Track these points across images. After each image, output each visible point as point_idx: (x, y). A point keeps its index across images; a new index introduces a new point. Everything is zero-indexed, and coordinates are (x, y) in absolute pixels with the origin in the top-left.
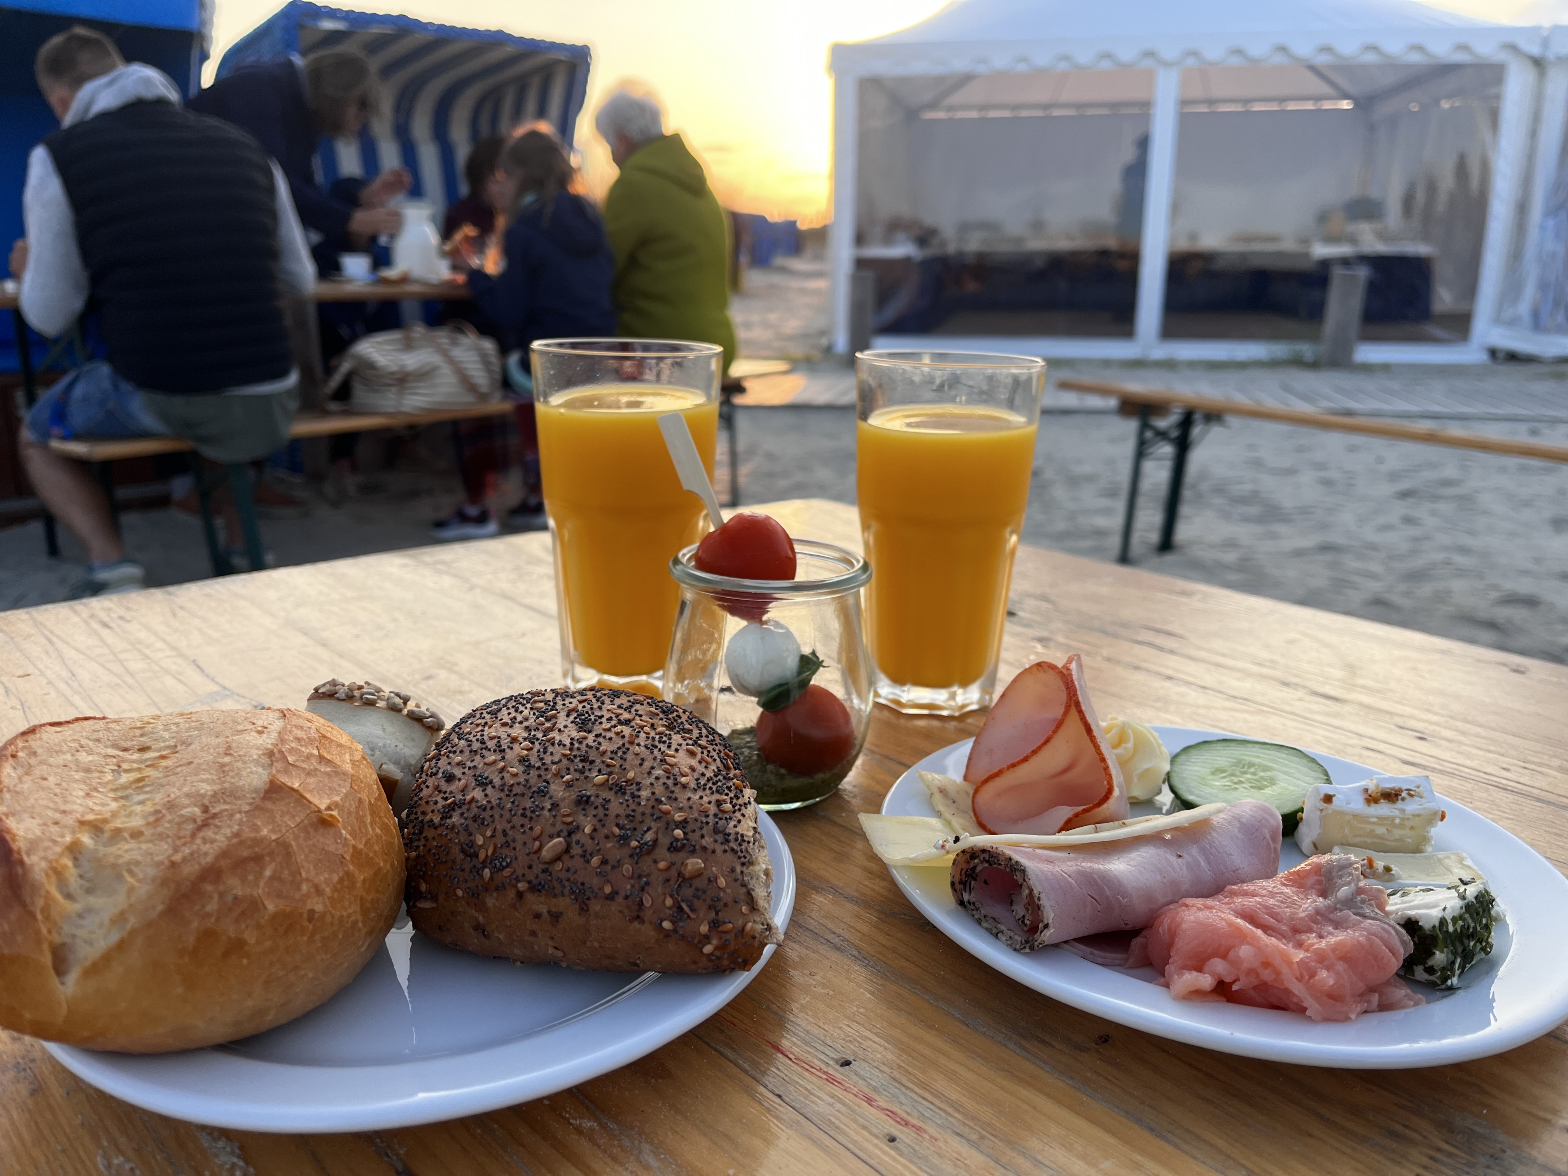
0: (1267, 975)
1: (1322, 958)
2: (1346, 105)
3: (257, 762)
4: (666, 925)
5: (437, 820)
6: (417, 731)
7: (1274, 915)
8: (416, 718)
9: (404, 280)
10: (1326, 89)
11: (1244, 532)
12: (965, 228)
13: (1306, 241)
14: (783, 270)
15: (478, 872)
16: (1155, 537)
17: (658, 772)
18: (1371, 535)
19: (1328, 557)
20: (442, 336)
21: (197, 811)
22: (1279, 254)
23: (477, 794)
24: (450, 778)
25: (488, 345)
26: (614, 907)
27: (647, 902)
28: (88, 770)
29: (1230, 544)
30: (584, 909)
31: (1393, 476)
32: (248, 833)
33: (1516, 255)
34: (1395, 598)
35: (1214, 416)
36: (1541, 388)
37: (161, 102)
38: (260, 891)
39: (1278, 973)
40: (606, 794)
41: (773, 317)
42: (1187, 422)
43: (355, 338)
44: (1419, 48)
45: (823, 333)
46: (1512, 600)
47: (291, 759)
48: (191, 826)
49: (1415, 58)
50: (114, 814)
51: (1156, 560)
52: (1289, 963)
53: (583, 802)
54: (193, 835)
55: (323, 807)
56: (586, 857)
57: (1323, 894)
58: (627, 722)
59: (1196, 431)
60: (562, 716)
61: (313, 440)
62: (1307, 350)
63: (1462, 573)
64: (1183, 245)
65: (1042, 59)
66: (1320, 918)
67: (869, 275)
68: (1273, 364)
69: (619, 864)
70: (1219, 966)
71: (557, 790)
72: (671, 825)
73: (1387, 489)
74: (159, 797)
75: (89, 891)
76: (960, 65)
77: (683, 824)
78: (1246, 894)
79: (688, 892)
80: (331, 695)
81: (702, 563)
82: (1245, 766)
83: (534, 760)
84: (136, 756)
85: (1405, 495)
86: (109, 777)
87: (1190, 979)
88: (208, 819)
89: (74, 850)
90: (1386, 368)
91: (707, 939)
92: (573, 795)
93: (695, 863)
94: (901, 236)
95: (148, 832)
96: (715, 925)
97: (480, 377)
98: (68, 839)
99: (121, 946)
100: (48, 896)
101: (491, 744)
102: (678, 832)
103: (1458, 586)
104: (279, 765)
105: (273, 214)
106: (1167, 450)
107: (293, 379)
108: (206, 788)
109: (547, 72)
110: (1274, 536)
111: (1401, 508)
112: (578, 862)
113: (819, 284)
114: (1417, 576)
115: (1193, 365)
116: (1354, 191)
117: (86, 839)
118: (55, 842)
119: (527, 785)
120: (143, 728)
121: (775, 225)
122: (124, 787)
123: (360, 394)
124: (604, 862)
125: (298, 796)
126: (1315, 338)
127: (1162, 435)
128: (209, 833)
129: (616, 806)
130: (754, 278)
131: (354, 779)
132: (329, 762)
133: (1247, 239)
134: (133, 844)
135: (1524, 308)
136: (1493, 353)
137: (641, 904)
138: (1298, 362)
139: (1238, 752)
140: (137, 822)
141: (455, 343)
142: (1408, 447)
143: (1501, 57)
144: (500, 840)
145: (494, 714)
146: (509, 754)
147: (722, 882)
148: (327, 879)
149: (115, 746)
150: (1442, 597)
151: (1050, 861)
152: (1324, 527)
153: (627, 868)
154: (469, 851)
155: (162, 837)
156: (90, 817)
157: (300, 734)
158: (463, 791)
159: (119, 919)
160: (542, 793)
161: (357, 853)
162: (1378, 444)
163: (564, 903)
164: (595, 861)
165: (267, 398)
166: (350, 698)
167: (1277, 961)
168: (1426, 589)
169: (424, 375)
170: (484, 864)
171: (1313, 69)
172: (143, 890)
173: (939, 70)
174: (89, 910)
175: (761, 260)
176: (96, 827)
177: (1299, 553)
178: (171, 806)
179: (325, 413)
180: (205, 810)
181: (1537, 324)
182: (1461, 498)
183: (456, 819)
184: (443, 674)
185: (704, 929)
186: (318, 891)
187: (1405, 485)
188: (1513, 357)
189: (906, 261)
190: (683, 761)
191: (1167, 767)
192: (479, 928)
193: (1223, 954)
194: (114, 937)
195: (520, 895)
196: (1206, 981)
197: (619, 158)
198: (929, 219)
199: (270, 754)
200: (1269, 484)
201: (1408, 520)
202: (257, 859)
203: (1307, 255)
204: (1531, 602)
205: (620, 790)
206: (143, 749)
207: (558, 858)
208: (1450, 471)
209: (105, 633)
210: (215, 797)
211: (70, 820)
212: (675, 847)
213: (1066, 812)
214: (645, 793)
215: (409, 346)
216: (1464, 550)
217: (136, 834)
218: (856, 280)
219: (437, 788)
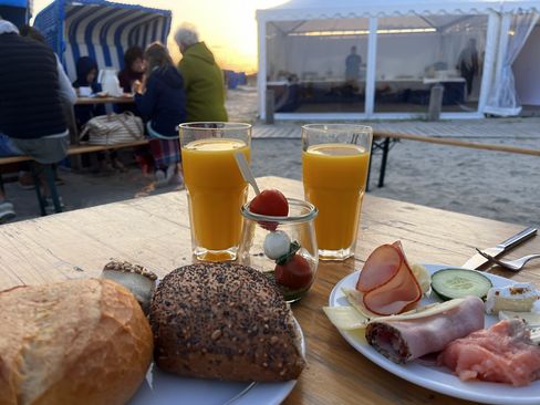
0: (497, 371)
1: (516, 362)
2: (434, 30)
3: (95, 307)
4: (265, 364)
5: (165, 322)
6: (148, 282)
7: (495, 345)
8: (147, 276)
9: (106, 96)
10: (427, 25)
11: (407, 179)
12: (304, 75)
13: (421, 78)
14: (240, 90)
15: (185, 344)
16: (377, 182)
17: (254, 300)
18: (450, 180)
19: (436, 187)
20: (122, 116)
21: (72, 330)
22: (413, 82)
23: (181, 311)
24: (168, 304)
25: (138, 119)
26: (243, 358)
27: (257, 355)
28: (23, 313)
29: (403, 184)
30: (230, 358)
31: (455, 159)
32: (95, 339)
33: (493, 81)
34: (459, 201)
35: (396, 140)
36: (503, 126)
37: (12, 33)
38: (102, 365)
39: (501, 370)
40: (235, 310)
41: (238, 107)
42: (387, 142)
43: (90, 118)
44: (459, 10)
45: (256, 112)
46: (499, 201)
47: (109, 304)
48: (70, 339)
49: (458, 13)
50: (38, 333)
51: (378, 190)
52: (505, 365)
53: (226, 314)
54: (73, 341)
55: (124, 323)
56: (230, 337)
57: (510, 335)
58: (237, 278)
59: (390, 145)
60: (210, 276)
61: (75, 155)
62: (424, 115)
63: (482, 192)
64: (380, 79)
65: (330, 15)
66: (511, 345)
67: (273, 91)
68: (412, 120)
69: (243, 341)
70: (478, 368)
71: (214, 308)
72: (263, 323)
73: (453, 163)
74: (56, 325)
75: (31, 369)
76: (301, 18)
77: (268, 322)
78: (480, 336)
79: (272, 351)
80: (112, 268)
81: (252, 210)
82: (458, 280)
83: (203, 297)
84: (42, 305)
85: (460, 165)
86: (32, 315)
87: (468, 374)
88: (77, 334)
89: (23, 352)
90: (450, 120)
91: (281, 369)
92: (221, 311)
93: (274, 338)
94: (283, 78)
95: (54, 341)
96: (284, 363)
97: (137, 131)
98: (20, 347)
99: (47, 393)
100: (14, 375)
101: (184, 289)
102: (266, 326)
103: (480, 196)
104: (104, 307)
105: (57, 73)
106: (381, 151)
107: (67, 132)
108: (75, 320)
109: (156, 21)
110: (417, 180)
111: (459, 170)
112: (227, 340)
113: (255, 95)
114: (466, 193)
115: (385, 121)
116: (437, 60)
117: (27, 346)
118: (14, 348)
119: (202, 307)
120: (43, 292)
121: (236, 74)
122: (39, 320)
123: (92, 138)
124: (238, 340)
125: (113, 320)
126: (426, 111)
127: (378, 146)
128: (78, 340)
129: (240, 316)
130: (231, 93)
131: (134, 310)
132: (123, 304)
133: (402, 77)
134: (46, 348)
135: (496, 99)
136: (486, 115)
137: (254, 356)
138: (421, 120)
139: (455, 274)
140: (47, 337)
141: (127, 119)
142: (459, 148)
143: (487, 13)
144: (193, 331)
145: (182, 275)
146: (192, 294)
147: (286, 345)
148: (128, 355)
149: (33, 300)
150: (476, 200)
151: (406, 327)
152: (434, 177)
153: (248, 342)
154: (180, 335)
155: (58, 343)
156: (28, 336)
157: (110, 292)
158: (175, 310)
159: (45, 382)
160: (209, 311)
161: (138, 342)
162: (450, 148)
163: (222, 357)
164: (234, 339)
165: (59, 139)
166: (120, 269)
167: (502, 366)
168: (470, 198)
169: (116, 131)
170: (187, 341)
171: (422, 17)
172: (54, 368)
173: (295, 19)
174: (32, 378)
175: (232, 86)
176: (30, 340)
177: (426, 186)
178: (61, 329)
179: (79, 146)
180: (76, 329)
181: (501, 104)
182: (478, 165)
183: (173, 322)
184: (146, 251)
185: (280, 365)
186: (125, 361)
187: (460, 162)
188: (492, 116)
189: (285, 86)
190: (263, 294)
191: (430, 282)
192: (186, 367)
193: (479, 362)
194: (43, 390)
195: (203, 354)
196: (474, 374)
197: (182, 51)
198: (292, 71)
199: (100, 302)
200: (414, 162)
201: (462, 174)
202: (100, 350)
203: (421, 82)
204: (506, 201)
205: (240, 308)
206: (45, 301)
207: (218, 339)
208: (474, 157)
209: (11, 239)
210: (80, 323)
211: (19, 338)
212: (266, 332)
213: (402, 304)
214: (250, 310)
215: (110, 121)
216: (481, 184)
217: (48, 343)
218: (268, 94)
219: (163, 309)
